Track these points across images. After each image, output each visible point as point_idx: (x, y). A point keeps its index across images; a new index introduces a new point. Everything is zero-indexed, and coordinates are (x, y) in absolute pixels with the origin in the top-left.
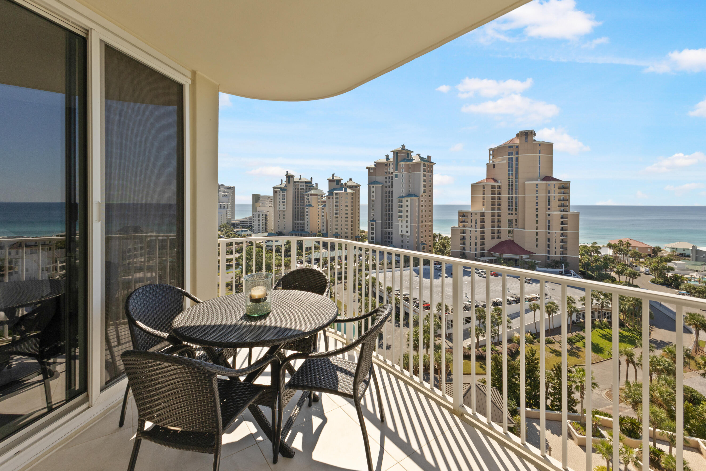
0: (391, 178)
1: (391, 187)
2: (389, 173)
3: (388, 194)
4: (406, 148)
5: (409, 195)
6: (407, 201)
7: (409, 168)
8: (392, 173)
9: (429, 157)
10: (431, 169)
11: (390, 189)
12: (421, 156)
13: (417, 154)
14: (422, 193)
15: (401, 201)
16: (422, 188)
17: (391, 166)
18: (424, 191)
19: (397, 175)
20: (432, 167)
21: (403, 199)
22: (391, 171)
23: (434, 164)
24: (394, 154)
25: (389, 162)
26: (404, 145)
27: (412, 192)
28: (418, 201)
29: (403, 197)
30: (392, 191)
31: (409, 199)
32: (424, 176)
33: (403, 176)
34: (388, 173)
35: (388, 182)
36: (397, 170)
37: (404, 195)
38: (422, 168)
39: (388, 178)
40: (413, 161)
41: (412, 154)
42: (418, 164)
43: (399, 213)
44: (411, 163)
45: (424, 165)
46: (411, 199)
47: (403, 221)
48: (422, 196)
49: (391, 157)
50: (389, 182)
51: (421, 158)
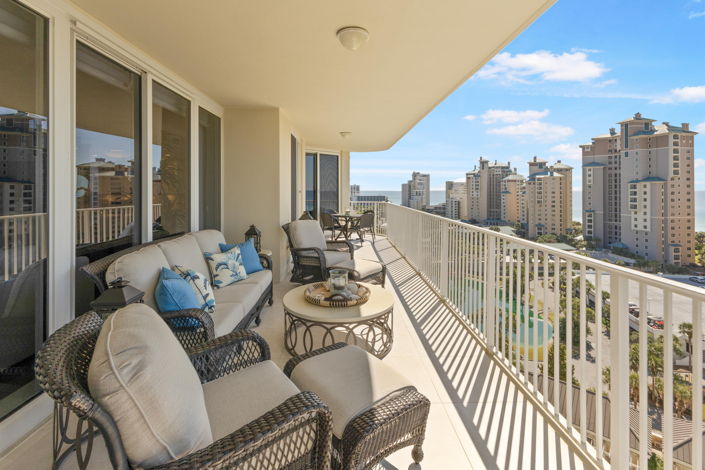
0: (618, 157)
1: (618, 168)
2: (616, 151)
3: (613, 178)
4: (642, 116)
5: (648, 179)
6: (645, 186)
7: (648, 143)
8: (620, 151)
9: (685, 125)
10: (690, 142)
11: (617, 172)
12: (670, 124)
13: (664, 123)
14: (671, 175)
15: (635, 187)
16: (672, 169)
17: (619, 142)
18: (676, 172)
19: (627, 154)
20: (692, 138)
21: (638, 184)
22: (619, 148)
23: (696, 133)
24: (622, 126)
25: (616, 137)
26: (638, 113)
27: (654, 174)
28: (665, 186)
29: (637, 181)
30: (620, 174)
31: (648, 184)
32: (676, 151)
33: (637, 153)
34: (613, 151)
35: (613, 163)
36: (627, 146)
37: (640, 178)
38: (671, 140)
39: (613, 158)
40: (655, 133)
41: (653, 123)
42: (664, 138)
43: (631, 201)
44: (651, 136)
45: (675, 137)
46: (651, 184)
47: (638, 213)
48: (672, 179)
49: (618, 131)
50: (616, 163)
51: (671, 128)
